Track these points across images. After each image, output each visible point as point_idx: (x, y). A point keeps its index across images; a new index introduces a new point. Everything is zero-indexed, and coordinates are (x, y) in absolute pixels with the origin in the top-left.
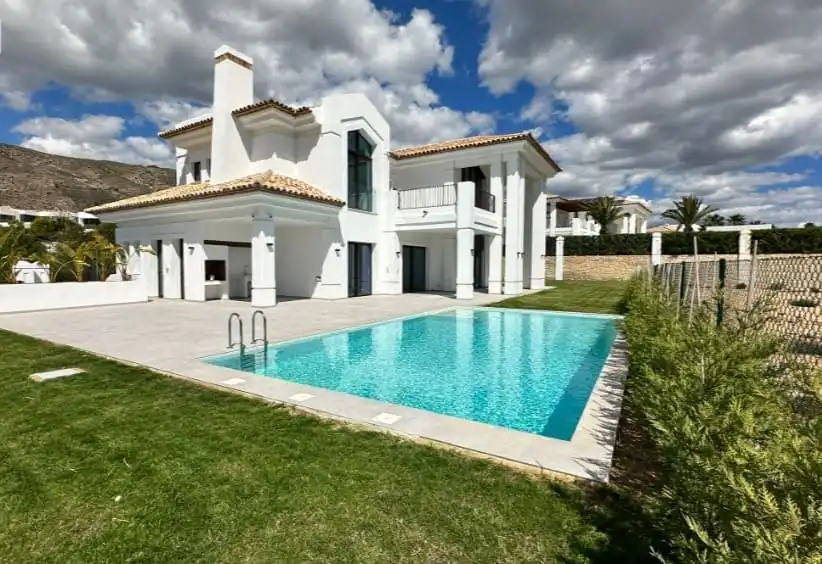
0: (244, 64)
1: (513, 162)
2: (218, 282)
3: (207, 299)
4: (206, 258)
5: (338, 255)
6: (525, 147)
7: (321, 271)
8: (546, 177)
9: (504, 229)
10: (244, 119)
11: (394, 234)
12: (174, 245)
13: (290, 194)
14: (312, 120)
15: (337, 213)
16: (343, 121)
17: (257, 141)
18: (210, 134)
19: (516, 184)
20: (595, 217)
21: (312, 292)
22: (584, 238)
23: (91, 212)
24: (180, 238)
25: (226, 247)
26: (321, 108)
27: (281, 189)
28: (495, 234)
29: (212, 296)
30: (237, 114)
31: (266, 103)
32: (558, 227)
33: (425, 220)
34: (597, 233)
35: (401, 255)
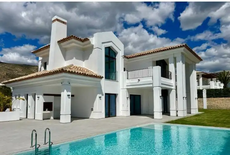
0: (64, 23)
1: (179, 57)
2: (49, 112)
3: (43, 119)
5: (101, 99)
6: (184, 50)
7: (93, 107)
8: (196, 63)
9: (176, 87)
12: (32, 96)
13: (78, 74)
14: (90, 43)
15: (100, 81)
16: (103, 43)
17: (68, 53)
19: (181, 67)
20: (220, 80)
21: (90, 116)
22: (216, 90)
23: (4, 83)
24: (35, 93)
25: (54, 96)
26: (94, 38)
27: (74, 71)
28: (172, 89)
29: (46, 118)
31: (70, 37)
32: (203, 85)
34: (222, 88)
35: (129, 99)
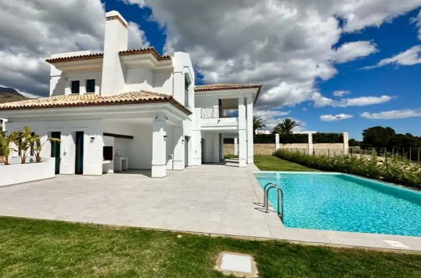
4: (104, 146)
10: (125, 57)
11: (200, 132)
18: (102, 63)
30: (121, 54)
33: (220, 124)
